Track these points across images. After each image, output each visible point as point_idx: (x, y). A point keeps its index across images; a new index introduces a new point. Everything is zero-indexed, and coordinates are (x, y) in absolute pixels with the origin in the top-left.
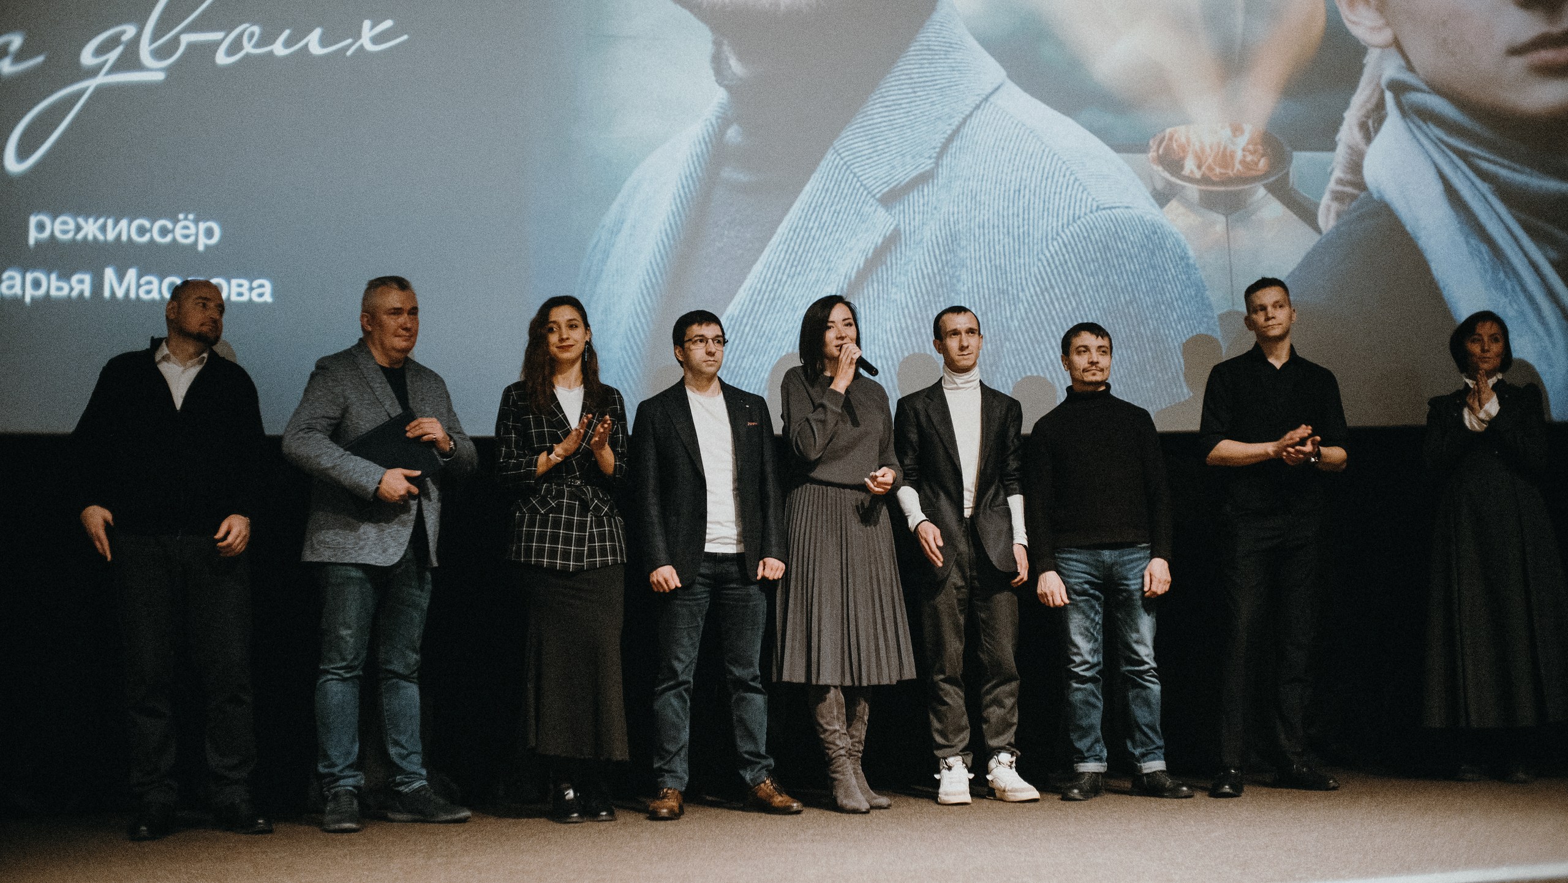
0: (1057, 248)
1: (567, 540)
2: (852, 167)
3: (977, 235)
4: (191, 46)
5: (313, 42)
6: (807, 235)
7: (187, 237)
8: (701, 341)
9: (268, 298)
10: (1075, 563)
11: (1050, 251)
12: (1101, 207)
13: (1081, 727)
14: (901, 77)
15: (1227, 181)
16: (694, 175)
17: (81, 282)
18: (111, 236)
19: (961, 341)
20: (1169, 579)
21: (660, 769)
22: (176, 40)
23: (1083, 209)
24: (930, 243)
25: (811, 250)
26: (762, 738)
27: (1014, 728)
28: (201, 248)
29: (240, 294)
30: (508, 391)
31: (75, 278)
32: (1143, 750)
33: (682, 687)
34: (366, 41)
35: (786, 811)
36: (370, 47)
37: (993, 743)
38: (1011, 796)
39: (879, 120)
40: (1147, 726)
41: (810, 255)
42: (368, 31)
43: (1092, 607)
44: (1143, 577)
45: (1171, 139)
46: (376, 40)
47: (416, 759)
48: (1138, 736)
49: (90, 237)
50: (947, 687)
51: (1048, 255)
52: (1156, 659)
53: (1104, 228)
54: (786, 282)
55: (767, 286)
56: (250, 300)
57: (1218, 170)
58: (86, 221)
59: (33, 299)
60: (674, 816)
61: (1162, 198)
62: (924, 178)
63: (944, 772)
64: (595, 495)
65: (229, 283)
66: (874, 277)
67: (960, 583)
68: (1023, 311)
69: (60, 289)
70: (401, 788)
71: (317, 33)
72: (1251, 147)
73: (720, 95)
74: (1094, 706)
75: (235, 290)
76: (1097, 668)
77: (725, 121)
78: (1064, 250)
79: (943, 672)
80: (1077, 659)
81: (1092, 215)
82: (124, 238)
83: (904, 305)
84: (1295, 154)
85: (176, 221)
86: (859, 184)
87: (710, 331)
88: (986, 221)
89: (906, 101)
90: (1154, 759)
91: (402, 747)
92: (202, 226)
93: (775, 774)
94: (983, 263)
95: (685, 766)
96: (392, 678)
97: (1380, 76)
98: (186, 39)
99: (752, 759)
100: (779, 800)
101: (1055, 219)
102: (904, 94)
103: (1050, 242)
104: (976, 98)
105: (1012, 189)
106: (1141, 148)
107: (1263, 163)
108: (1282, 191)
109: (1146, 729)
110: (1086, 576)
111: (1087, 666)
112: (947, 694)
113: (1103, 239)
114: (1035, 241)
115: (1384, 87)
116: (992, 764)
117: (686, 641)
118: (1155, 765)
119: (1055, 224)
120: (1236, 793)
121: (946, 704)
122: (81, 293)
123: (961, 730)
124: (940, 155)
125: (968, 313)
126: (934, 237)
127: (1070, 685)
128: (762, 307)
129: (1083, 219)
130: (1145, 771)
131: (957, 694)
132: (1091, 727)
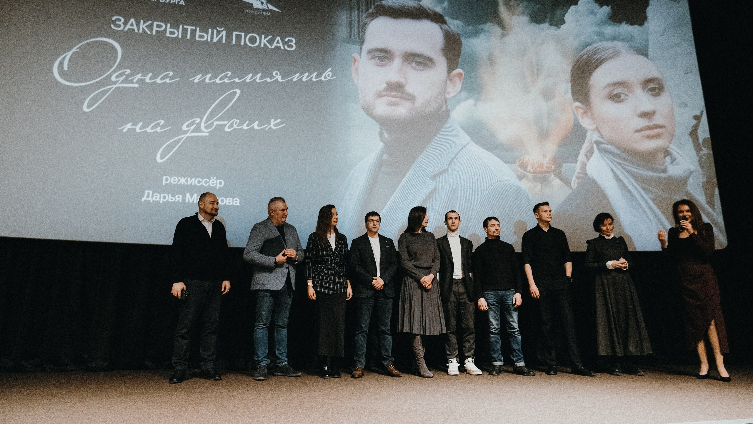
0: (486, 194)
1: (330, 284)
2: (422, 167)
3: (461, 189)
4: (217, 125)
5: (256, 125)
6: (407, 188)
7: (213, 184)
8: (372, 221)
9: (238, 204)
10: (490, 295)
11: (484, 194)
12: (501, 181)
13: (494, 350)
14: (438, 140)
15: (541, 173)
16: (373, 169)
17: (179, 197)
18: (189, 183)
19: (452, 221)
20: (521, 300)
21: (356, 360)
22: (213, 123)
23: (495, 181)
24: (446, 192)
25: (409, 193)
26: (390, 350)
27: (474, 350)
28: (218, 188)
29: (230, 203)
30: (311, 235)
31: (177, 196)
32: (517, 359)
33: (364, 333)
34: (272, 126)
35: (397, 376)
36: (273, 127)
37: (466, 354)
38: (472, 373)
39: (431, 153)
40: (517, 350)
41: (408, 194)
42: (273, 122)
43: (497, 309)
44: (513, 300)
45: (523, 159)
46: (275, 125)
47: (285, 355)
48: (514, 353)
49: (182, 183)
50: (451, 335)
51: (484, 196)
52: (519, 328)
53: (501, 187)
54: (401, 203)
55: (395, 204)
56: (233, 204)
57: (538, 169)
58: (182, 178)
59: (163, 202)
60: (360, 377)
61: (520, 178)
62: (445, 171)
63: (450, 363)
64: (339, 269)
65: (226, 199)
66: (429, 201)
67: (455, 300)
68: (475, 213)
69: (172, 199)
70: (279, 365)
71: (257, 122)
72: (549, 162)
73: (382, 144)
74: (499, 343)
75: (228, 201)
76: (499, 330)
77: (382, 153)
78: (489, 194)
79: (450, 330)
80: (492, 327)
81: (497, 183)
82: (193, 184)
83: (438, 211)
84: (564, 164)
85: (210, 179)
86: (424, 173)
87: (376, 218)
88: (464, 185)
89: (439, 147)
90: (520, 362)
91: (280, 351)
92: (218, 181)
93: (394, 363)
94: (463, 198)
95: (365, 359)
96: (278, 328)
97: (592, 139)
98: (215, 123)
99: (386, 357)
100: (395, 372)
101: (486, 184)
102: (439, 145)
103: (484, 192)
104: (461, 146)
105: (472, 175)
106: (514, 162)
107: (553, 167)
108: (559, 175)
109: (517, 351)
110: (494, 299)
111: (495, 329)
112: (451, 337)
113: (501, 191)
114: (479, 191)
115: (593, 142)
116: (466, 361)
117: (366, 318)
118: (521, 364)
119: (486, 186)
120: (555, 373)
121: (451, 341)
122: (179, 200)
123: (456, 349)
124: (450, 164)
125: (456, 213)
126: (447, 189)
127: (490, 335)
128: (393, 210)
129: (495, 185)
130: (518, 366)
131: (454, 337)
132: (498, 350)
